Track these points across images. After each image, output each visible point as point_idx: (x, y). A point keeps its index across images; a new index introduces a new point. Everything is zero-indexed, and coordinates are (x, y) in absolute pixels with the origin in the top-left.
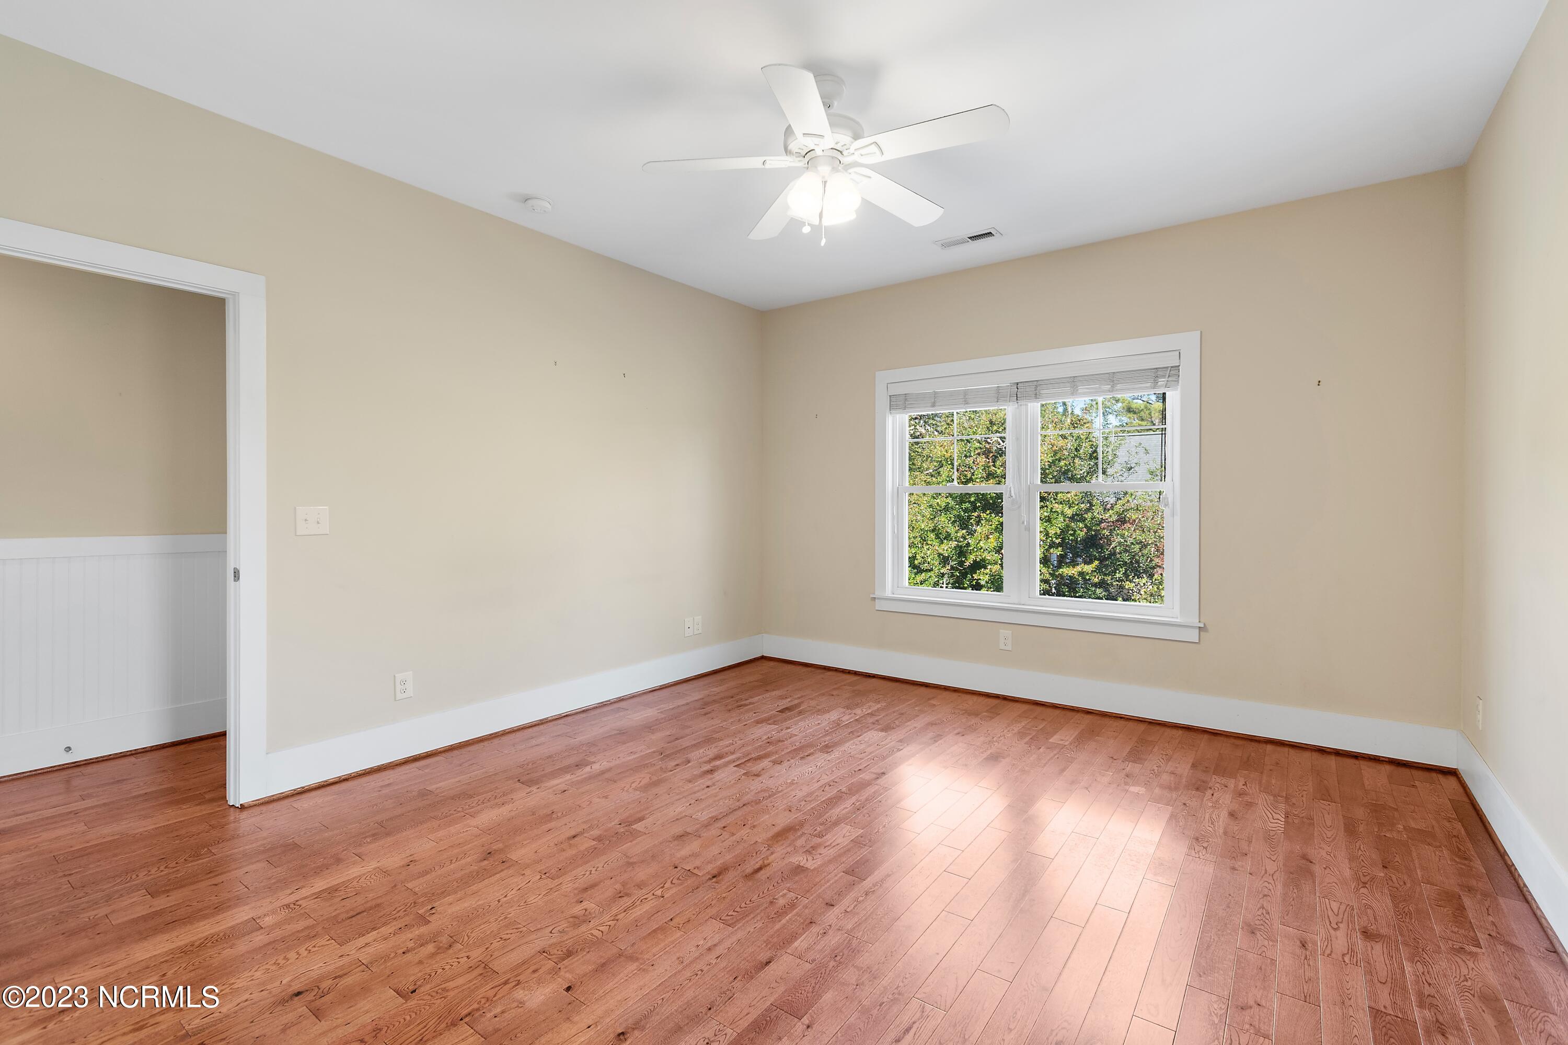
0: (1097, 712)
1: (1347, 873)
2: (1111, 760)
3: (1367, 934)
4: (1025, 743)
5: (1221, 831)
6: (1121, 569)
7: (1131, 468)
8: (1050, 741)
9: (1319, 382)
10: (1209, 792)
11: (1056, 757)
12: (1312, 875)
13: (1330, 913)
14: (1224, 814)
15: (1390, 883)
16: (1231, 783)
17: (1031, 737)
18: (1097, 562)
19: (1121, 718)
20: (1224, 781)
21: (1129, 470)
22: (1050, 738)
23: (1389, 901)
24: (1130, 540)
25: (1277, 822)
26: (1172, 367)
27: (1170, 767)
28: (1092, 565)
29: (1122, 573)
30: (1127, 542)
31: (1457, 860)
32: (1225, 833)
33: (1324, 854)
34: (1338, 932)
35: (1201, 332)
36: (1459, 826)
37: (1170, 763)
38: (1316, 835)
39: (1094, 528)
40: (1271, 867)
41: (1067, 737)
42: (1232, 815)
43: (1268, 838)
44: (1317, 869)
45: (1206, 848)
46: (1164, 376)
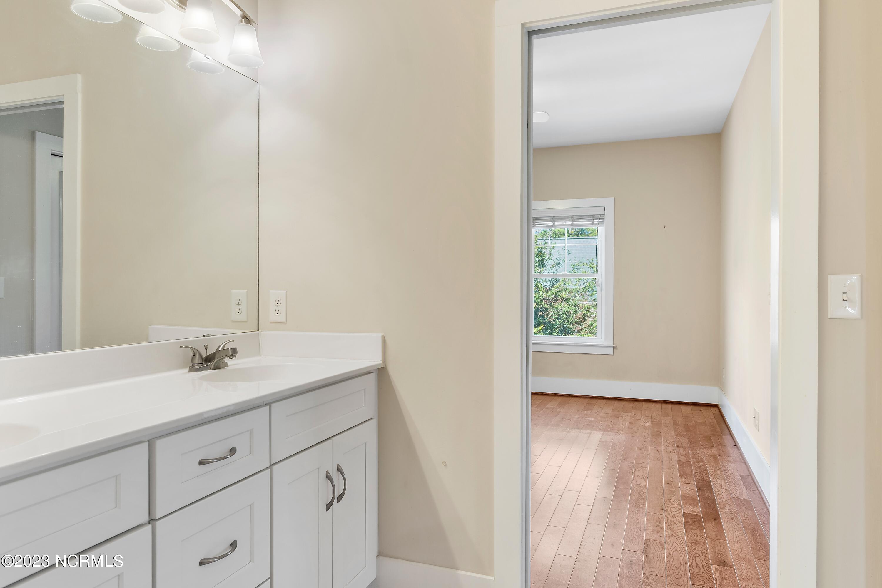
0: (565, 395)
1: (673, 434)
2: (577, 411)
3: (678, 447)
4: (535, 408)
5: (627, 427)
6: (556, 330)
7: (560, 263)
8: (547, 406)
9: (665, 226)
10: (621, 418)
11: (552, 411)
12: (661, 436)
13: (667, 444)
14: (627, 423)
15: (688, 435)
16: (630, 414)
17: (537, 405)
18: (542, 326)
19: (577, 397)
20: (627, 414)
21: (559, 265)
22: (546, 405)
23: (687, 440)
24: (561, 311)
25: (649, 424)
26: (601, 215)
27: (603, 411)
28: (540, 327)
29: (556, 332)
30: (559, 312)
31: (712, 428)
32: (628, 428)
33: (665, 430)
34: (669, 447)
35: (614, 198)
36: (714, 420)
37: (603, 410)
38: (662, 426)
39: (540, 303)
40: (646, 435)
41: (554, 405)
42: (630, 423)
43: (645, 428)
44: (663, 434)
45: (622, 432)
46: (597, 219)
